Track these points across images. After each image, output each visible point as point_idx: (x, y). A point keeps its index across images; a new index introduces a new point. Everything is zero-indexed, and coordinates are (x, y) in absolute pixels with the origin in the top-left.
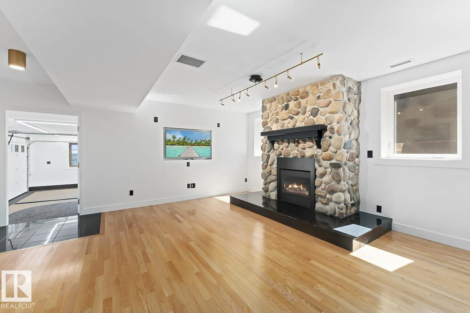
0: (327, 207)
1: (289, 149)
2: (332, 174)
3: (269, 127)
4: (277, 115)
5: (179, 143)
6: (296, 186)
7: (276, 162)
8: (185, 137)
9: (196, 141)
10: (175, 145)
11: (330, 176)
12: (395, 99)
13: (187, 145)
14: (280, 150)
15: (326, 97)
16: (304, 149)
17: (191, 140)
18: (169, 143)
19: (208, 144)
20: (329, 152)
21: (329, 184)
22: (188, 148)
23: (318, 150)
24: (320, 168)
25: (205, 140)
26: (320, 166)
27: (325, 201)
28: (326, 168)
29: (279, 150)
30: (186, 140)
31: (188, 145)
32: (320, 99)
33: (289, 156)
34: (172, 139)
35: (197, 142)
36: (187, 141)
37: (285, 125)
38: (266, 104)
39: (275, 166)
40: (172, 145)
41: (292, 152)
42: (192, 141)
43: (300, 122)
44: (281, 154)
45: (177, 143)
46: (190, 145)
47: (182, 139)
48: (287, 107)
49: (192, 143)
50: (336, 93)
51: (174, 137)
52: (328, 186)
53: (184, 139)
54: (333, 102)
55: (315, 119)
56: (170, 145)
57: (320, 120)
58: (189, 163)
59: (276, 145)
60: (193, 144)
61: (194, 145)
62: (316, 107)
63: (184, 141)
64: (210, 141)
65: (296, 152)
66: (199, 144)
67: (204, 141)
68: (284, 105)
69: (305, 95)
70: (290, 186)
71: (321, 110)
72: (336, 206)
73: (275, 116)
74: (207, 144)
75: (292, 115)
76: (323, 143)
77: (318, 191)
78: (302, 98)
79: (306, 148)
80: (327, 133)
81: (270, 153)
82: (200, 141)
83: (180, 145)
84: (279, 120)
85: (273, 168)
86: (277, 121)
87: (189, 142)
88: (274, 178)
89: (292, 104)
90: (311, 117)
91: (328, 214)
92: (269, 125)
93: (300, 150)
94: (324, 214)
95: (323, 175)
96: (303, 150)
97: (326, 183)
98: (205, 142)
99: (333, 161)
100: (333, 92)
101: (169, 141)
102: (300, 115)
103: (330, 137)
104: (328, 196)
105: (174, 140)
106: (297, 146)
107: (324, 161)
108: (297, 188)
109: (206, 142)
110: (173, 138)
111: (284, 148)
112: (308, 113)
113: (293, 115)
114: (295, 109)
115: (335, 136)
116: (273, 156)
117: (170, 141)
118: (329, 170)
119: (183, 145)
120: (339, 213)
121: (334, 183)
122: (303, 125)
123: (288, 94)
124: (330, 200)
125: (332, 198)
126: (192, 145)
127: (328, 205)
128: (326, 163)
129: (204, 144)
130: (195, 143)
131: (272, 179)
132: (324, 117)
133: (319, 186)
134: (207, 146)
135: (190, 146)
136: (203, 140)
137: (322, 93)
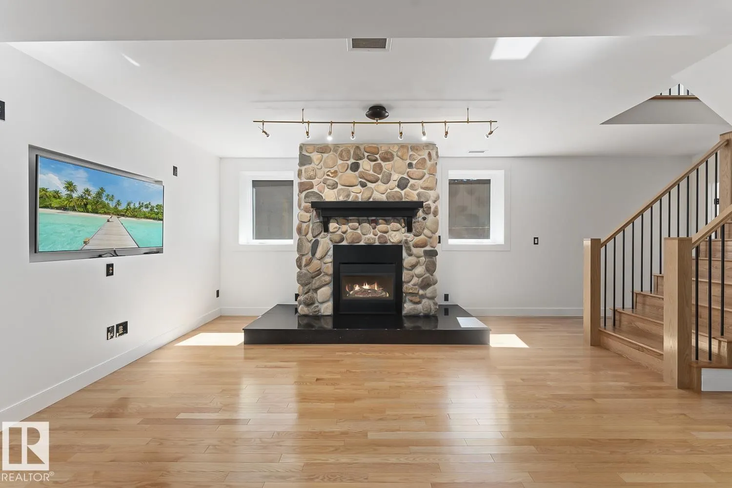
0: (419, 307)
1: (359, 231)
2: (426, 264)
3: (315, 193)
4: (335, 177)
5: (86, 205)
6: (366, 287)
7: (331, 252)
8: (102, 189)
9: (129, 204)
10: (74, 210)
11: (424, 267)
12: (450, 184)
13: (105, 213)
14: (339, 232)
15: (420, 168)
16: (386, 232)
17: (115, 201)
18: (55, 202)
19: (156, 214)
20: (422, 237)
21: (422, 276)
22: (108, 221)
23: (408, 234)
24: (410, 258)
25: (149, 204)
26: (410, 255)
27: (417, 299)
28: (418, 257)
29: (337, 233)
30: (104, 199)
31: (108, 213)
32: (413, 168)
33: (359, 242)
34: (64, 193)
35: (132, 206)
36: (106, 202)
37: (353, 194)
38: (311, 153)
39: (329, 259)
40: (65, 208)
41: (364, 237)
42: (119, 203)
43: (379, 193)
44: (342, 240)
45: (79, 206)
46: (113, 214)
47: (94, 195)
48: (355, 167)
49: (120, 208)
50: (432, 165)
51: (70, 186)
52: (421, 279)
53: (99, 195)
54: (427, 176)
55: (403, 192)
56: (57, 208)
57: (411, 195)
58: (112, 265)
59: (333, 226)
60: (122, 211)
61: (123, 216)
62: (405, 176)
63: (98, 202)
64: (160, 207)
65: (371, 235)
66: (133, 213)
67: (147, 208)
68: (350, 162)
69: (388, 157)
70: (357, 288)
71: (412, 182)
72: (431, 302)
73: (332, 177)
74: (154, 216)
75: (364, 181)
76: (415, 226)
77: (407, 287)
78: (385, 159)
79: (390, 230)
80: (420, 213)
81: (319, 238)
82: (137, 205)
83: (88, 212)
84: (339, 185)
85: (325, 263)
86: (334, 186)
87: (111, 206)
88: (328, 279)
89: (366, 165)
90: (397, 189)
91: (422, 314)
92: (315, 189)
93: (379, 234)
94: (415, 317)
95: (413, 267)
96: (384, 234)
97: (418, 276)
98: (149, 209)
99: (428, 248)
100: (429, 163)
101: (54, 197)
102: (379, 182)
103: (424, 219)
104: (421, 292)
105: (70, 197)
106: (374, 228)
107: (415, 249)
108: (369, 290)
109: (151, 210)
110: (67, 188)
111: (349, 230)
112: (393, 184)
113: (367, 182)
114: (371, 172)
115: (430, 217)
116: (326, 243)
117: (59, 197)
118: (423, 259)
119: (95, 212)
120: (436, 310)
121: (428, 275)
122: (383, 198)
123: (358, 148)
124: (423, 297)
125: (425, 294)
126: (119, 214)
127: (421, 303)
128: (420, 251)
129: (148, 215)
130: (127, 210)
131: (325, 281)
132: (416, 192)
133: (409, 282)
134: (154, 219)
135: (115, 217)
136: (145, 203)
137: (415, 160)
